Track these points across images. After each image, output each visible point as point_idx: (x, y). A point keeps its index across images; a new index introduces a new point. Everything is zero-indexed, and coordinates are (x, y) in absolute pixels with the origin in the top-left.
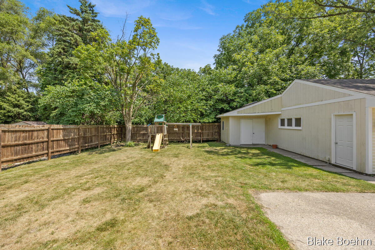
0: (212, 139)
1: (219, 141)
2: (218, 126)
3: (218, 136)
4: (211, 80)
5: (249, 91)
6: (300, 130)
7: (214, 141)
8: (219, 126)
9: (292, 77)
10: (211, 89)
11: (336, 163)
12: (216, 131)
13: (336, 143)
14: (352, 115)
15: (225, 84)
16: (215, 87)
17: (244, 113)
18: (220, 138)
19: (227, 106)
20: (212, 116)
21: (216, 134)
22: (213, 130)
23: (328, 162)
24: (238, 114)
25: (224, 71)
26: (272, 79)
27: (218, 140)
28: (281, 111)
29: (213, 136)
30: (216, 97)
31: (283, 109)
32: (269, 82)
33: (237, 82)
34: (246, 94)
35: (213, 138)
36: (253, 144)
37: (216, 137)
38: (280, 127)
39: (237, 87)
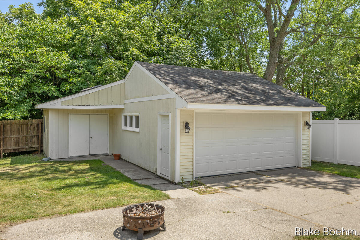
0: (25, 150)
1: (40, 152)
2: (38, 124)
3: (38, 144)
4: (24, 38)
5: (92, 67)
6: (138, 132)
7: (28, 153)
8: (40, 125)
9: (162, 50)
10: (22, 55)
11: (161, 174)
12: (34, 134)
13: (161, 150)
14: (168, 116)
15: (51, 48)
16: (30, 52)
17: (73, 105)
18: (42, 147)
19: (54, 89)
20: (24, 107)
21: (34, 139)
22: (27, 131)
23: (155, 173)
24: (62, 105)
25: (51, 25)
26: (129, 50)
27: (38, 151)
28: (124, 104)
29: (26, 144)
30: (31, 72)
31: (127, 101)
32: (124, 55)
33: (74, 47)
34: (86, 72)
35: (27, 147)
36: (90, 156)
37: (34, 146)
38: (123, 127)
39: (73, 56)
